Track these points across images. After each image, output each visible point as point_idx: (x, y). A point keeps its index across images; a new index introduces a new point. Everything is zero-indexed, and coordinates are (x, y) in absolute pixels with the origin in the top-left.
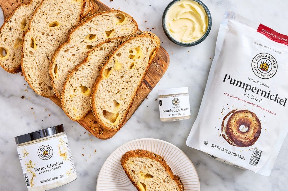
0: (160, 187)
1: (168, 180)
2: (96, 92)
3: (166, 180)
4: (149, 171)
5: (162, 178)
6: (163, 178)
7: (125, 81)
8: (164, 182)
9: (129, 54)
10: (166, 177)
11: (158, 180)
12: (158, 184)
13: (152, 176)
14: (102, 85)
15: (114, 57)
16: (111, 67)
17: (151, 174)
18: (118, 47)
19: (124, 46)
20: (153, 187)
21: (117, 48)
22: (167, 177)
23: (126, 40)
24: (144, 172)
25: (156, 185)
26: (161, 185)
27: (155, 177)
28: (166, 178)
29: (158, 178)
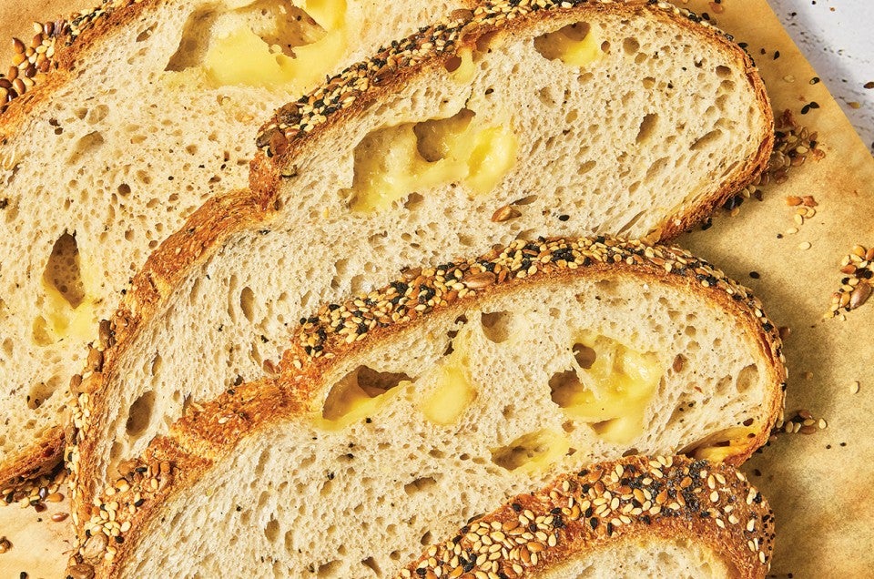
0: (143, 167)
1: (83, 114)
2: (195, 482)
3: (83, 129)
4: (21, 269)
5: (73, 160)
6: (68, 154)
7: (418, 525)
8: (95, 140)
9: (567, 361)
10: (59, 131)
11: (84, 194)
12: (125, 189)
13: (66, 246)
14: (265, 457)
15: (463, 319)
16: (403, 376)
17: (43, 253)
18: (533, 270)
19: (570, 293)
20: (151, 225)
21: (521, 274)
22: (54, 122)
23: (611, 260)
24: (35, 312)
25: (127, 201)
26: (127, 159)
27: (65, 221)
28: (67, 128)
29: (75, 194)
